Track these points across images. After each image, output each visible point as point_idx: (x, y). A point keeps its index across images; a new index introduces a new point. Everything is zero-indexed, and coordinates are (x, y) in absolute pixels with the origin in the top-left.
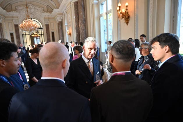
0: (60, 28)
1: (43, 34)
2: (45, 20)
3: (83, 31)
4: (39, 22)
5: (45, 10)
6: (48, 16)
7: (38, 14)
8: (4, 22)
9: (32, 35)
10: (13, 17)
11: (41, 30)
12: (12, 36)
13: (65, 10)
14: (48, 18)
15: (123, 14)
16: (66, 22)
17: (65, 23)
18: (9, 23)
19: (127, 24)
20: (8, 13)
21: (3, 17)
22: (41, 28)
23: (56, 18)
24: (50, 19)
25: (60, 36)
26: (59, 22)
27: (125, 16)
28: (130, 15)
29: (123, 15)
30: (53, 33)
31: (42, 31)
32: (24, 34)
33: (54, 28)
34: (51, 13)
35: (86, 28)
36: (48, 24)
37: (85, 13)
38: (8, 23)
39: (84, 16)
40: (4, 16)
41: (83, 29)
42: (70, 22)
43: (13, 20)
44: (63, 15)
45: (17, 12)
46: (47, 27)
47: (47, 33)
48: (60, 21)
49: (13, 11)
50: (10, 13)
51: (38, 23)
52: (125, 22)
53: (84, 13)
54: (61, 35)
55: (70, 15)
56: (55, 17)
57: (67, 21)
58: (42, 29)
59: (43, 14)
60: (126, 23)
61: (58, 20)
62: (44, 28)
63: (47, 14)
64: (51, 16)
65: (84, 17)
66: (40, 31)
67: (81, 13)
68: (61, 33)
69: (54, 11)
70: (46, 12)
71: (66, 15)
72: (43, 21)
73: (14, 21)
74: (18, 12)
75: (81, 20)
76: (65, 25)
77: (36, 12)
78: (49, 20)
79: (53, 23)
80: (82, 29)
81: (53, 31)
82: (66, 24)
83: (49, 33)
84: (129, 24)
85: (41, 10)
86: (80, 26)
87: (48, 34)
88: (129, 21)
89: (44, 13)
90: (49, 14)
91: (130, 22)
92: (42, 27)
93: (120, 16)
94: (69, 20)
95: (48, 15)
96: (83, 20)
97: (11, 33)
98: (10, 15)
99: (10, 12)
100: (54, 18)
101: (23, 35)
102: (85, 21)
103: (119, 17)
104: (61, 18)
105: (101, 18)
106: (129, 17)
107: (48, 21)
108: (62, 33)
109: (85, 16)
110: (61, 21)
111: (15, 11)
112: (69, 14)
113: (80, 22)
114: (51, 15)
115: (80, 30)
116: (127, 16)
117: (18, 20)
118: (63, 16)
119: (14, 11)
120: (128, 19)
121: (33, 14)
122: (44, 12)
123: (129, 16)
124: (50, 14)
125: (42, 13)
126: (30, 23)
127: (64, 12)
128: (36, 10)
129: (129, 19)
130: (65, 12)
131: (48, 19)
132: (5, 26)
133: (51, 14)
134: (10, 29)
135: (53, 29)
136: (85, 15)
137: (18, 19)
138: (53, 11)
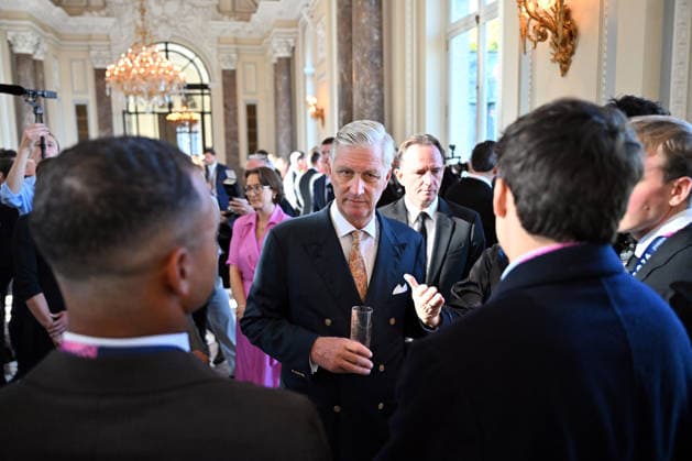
0: (280, 89)
1: (210, 113)
2: (219, 50)
3: (368, 102)
4: (197, 60)
5: (223, 8)
6: (237, 31)
7: (194, 22)
8: (55, 57)
9: (170, 117)
10: (89, 38)
11: (202, 94)
12: (82, 118)
13: (307, 5)
14: (236, 41)
15: (541, 20)
16: (309, 61)
17: (304, 65)
18: (74, 64)
19: (564, 71)
20: (71, 19)
21: (49, 35)
22: (203, 87)
23: (270, 43)
24: (241, 47)
25: (281, 124)
26: (280, 59)
27: (555, 32)
28: (577, 24)
29: (543, 23)
30: (252, 110)
31: (207, 98)
32: (132, 109)
33: (257, 88)
34: (248, 20)
35: (386, 89)
36: (232, 68)
37: (380, 17)
38: (72, 61)
39: (375, 31)
40: (56, 33)
41: (370, 95)
42: (323, 61)
43: (89, 48)
44: (300, 30)
45: (108, 15)
46: (229, 78)
47: (225, 106)
48: (284, 53)
49: (91, 11)
50: (78, 18)
51: (191, 61)
52: (554, 61)
53: (375, 18)
54: (283, 117)
55: (324, 28)
56: (265, 37)
57: (315, 55)
58: (206, 91)
59: (215, 22)
60: (558, 65)
61: (275, 52)
62: (217, 86)
63: (230, 26)
64: (250, 32)
65: (376, 38)
66: (200, 97)
67: (364, 19)
68: (284, 107)
69: (259, 11)
70: (226, 18)
71: (310, 28)
72: (215, 54)
73: (93, 53)
74: (113, 16)
75: (364, 50)
76: (305, 76)
77: (185, 16)
78: (237, 51)
79: (255, 64)
80: (363, 94)
81: (251, 100)
82: (309, 70)
83: (236, 108)
84: (572, 69)
85: (208, 7)
86: (358, 78)
87: (231, 113)
88: (572, 53)
89: (217, 19)
90: (239, 25)
91: (576, 60)
92: (206, 81)
93: (531, 28)
94: (322, 50)
95: (233, 28)
96: (369, 48)
97: (78, 103)
98: (82, 31)
99: (80, 14)
100: (261, 42)
101: (126, 112)
102: (380, 56)
103: (524, 34)
104: (291, 41)
105: (455, 43)
106: (572, 35)
107: (234, 56)
108: (288, 110)
109: (381, 34)
110: (287, 54)
111: (103, 13)
112: (319, 25)
113: (357, 58)
114: (249, 26)
115: (355, 97)
116: (562, 32)
117: (110, 49)
118: (297, 33)
119: (95, 13)
120: (569, 46)
121: (173, 23)
122: (220, 15)
123: (576, 30)
124: (242, 23)
125: (211, 22)
126: (147, 62)
127: (301, 16)
128: (187, 7)
129: (574, 47)
130: (306, 17)
131: (234, 46)
132: (56, 75)
133: (249, 24)
134: (76, 89)
135: (253, 89)
136: (380, 29)
137: (109, 46)
138: (255, 12)
